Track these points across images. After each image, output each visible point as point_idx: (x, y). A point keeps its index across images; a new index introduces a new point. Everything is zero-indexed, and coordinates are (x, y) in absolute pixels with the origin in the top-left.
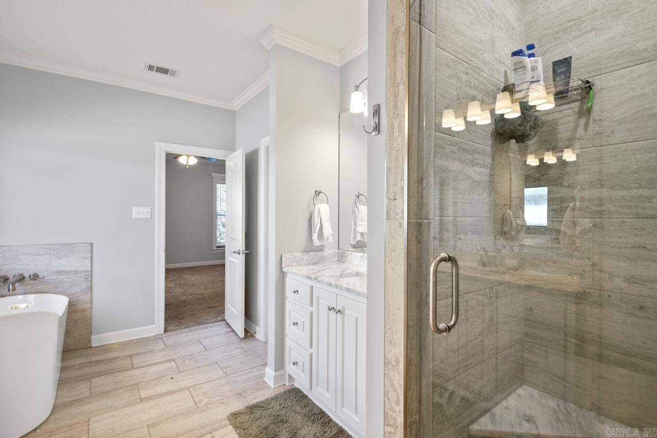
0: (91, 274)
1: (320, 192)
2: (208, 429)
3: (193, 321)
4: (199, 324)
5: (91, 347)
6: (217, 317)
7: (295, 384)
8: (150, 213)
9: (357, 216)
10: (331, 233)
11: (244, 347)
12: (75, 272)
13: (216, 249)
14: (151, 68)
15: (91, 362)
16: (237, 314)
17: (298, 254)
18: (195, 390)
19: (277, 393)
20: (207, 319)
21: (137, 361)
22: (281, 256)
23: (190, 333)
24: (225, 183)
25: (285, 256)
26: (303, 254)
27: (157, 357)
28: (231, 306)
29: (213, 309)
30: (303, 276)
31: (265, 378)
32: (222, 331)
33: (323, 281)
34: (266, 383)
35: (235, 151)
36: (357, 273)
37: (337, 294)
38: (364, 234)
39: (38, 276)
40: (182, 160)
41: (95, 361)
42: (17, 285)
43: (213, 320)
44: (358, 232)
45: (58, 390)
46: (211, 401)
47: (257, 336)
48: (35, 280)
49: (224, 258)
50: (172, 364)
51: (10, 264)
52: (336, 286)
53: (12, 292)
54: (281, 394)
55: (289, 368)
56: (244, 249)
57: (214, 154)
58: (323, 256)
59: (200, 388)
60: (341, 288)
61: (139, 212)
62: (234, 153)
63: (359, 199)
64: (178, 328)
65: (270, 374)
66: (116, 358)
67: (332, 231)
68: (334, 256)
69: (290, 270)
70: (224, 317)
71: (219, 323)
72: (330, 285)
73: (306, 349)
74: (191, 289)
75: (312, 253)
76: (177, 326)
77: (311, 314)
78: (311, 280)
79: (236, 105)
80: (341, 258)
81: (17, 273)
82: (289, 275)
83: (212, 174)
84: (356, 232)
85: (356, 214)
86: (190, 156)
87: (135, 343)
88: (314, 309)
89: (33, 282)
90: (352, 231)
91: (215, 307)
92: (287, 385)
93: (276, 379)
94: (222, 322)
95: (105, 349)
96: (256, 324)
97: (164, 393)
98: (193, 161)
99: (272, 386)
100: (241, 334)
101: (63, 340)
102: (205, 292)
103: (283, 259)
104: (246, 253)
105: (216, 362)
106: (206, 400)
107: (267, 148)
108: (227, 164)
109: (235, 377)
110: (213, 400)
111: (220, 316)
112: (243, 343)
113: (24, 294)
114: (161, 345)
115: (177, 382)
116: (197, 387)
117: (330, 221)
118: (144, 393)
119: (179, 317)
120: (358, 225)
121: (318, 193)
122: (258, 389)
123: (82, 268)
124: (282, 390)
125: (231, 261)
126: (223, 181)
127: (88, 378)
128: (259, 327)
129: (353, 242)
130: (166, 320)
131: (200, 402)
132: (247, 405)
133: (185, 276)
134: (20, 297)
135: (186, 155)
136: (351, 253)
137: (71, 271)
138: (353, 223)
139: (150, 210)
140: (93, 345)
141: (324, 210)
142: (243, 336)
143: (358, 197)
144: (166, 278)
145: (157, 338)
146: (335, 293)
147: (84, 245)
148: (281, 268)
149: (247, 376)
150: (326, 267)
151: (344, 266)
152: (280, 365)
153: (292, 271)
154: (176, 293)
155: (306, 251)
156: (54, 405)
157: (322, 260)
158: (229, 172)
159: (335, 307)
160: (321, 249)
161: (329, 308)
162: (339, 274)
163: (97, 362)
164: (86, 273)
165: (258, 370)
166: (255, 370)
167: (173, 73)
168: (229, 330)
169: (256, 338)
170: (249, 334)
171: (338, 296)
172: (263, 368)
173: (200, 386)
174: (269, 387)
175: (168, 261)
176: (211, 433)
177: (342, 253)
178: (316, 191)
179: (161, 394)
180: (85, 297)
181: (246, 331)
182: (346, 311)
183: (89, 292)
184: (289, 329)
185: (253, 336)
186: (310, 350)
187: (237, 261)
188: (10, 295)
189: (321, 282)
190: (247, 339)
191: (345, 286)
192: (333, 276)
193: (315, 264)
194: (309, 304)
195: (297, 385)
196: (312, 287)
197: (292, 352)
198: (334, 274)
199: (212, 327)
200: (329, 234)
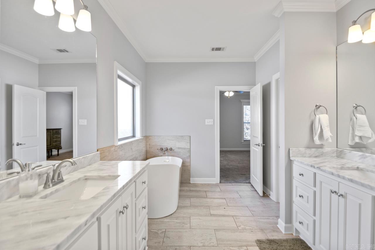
0: (190, 150)
1: (320, 106)
2: (245, 244)
3: (233, 180)
4: (236, 182)
5: (190, 183)
6: (246, 180)
7: (300, 236)
8: (213, 122)
9: (355, 123)
10: (331, 136)
11: (263, 202)
12: (184, 149)
13: (243, 142)
14: (213, 49)
15: (190, 190)
16: (258, 181)
17: (302, 150)
18: (236, 218)
19: (288, 238)
20: (240, 181)
21: (209, 194)
22: (289, 149)
23: (232, 186)
24: (249, 105)
25: (291, 149)
26: (306, 150)
27: (217, 195)
28: (254, 175)
29: (243, 176)
30: (308, 165)
31: (278, 225)
32: (249, 189)
33: (325, 170)
34: (278, 228)
35: (255, 85)
36: (358, 168)
37: (339, 182)
38: (362, 138)
39: (172, 149)
40: (226, 94)
41: (192, 190)
42: (166, 152)
43: (244, 182)
44: (356, 136)
45: (179, 200)
46: (245, 228)
47: (271, 197)
48: (171, 150)
49: (250, 148)
50: (224, 201)
51: (163, 143)
52: (339, 176)
53: (164, 155)
54: (290, 239)
55: (296, 225)
56: (262, 143)
57: (243, 89)
58: (323, 152)
59: (239, 218)
60: (344, 178)
61: (208, 122)
62: (255, 87)
63: (356, 110)
64: (226, 182)
65: (281, 224)
66: (200, 191)
67: (331, 134)
68: (333, 153)
69: (296, 159)
70: (250, 181)
71: (248, 184)
72: (332, 174)
73: (311, 216)
74: (231, 163)
75: (313, 150)
76: (226, 181)
77: (315, 192)
78: (315, 168)
79: (256, 59)
80: (340, 155)
81: (165, 147)
82: (295, 163)
83: (241, 100)
84: (354, 136)
85: (354, 121)
86: (230, 91)
87: (207, 185)
88: (317, 189)
89: (170, 151)
90: (350, 135)
91: (245, 174)
92: (294, 234)
93: (286, 229)
94: (249, 184)
95: (195, 185)
96: (270, 189)
97: (221, 215)
98: (232, 94)
99: (283, 232)
100: (261, 194)
101: (180, 178)
102: (238, 165)
103: (291, 151)
104: (263, 146)
105: (247, 206)
106: (242, 226)
107: (277, 81)
108: (251, 94)
109: (258, 218)
110: (247, 228)
111: (247, 180)
112: (262, 199)
113: (168, 156)
114: (218, 189)
115: (227, 211)
116: (238, 217)
117: (329, 127)
118: (212, 212)
119: (226, 177)
120: (356, 130)
121: (318, 107)
122: (274, 231)
123: (187, 147)
124: (291, 237)
125: (253, 149)
126: (248, 104)
127: (190, 197)
128: (272, 192)
129: (350, 143)
130: (220, 177)
131: (240, 226)
132: (267, 238)
133: (228, 155)
134: (167, 157)
135: (228, 91)
136: (350, 152)
137: (183, 148)
138: (351, 128)
139: (213, 121)
140: (191, 183)
141: (324, 119)
142: (262, 195)
143: (356, 108)
144: (220, 155)
145: (216, 185)
146: (338, 181)
147: (188, 137)
148: (289, 157)
149: (265, 220)
150: (326, 160)
151: (344, 161)
152: (289, 220)
153: (298, 160)
154: (224, 163)
155: (308, 147)
156: (178, 206)
157: (322, 154)
158: (252, 98)
159: (337, 191)
160: (321, 146)
161: (332, 191)
162: (340, 167)
163: (193, 191)
164: (188, 149)
165: (273, 219)
166: (271, 218)
167: (223, 49)
168: (252, 189)
169: (270, 198)
170: (265, 195)
171: (340, 183)
172: (276, 219)
173: (239, 217)
174: (281, 232)
175: (221, 147)
176: (246, 246)
177: (341, 151)
178: (316, 106)
179: (219, 215)
180: (188, 160)
181: (264, 193)
182: (349, 197)
183: (189, 158)
184: (296, 199)
185: (269, 197)
186: (314, 217)
187: (258, 150)
188: (163, 156)
189: (324, 171)
190: (264, 198)
191: (347, 177)
192: (334, 167)
193: (316, 157)
194: (312, 184)
195: (302, 237)
196: (315, 174)
197: (298, 215)
198: (335, 166)
199: (243, 185)
200: (329, 137)
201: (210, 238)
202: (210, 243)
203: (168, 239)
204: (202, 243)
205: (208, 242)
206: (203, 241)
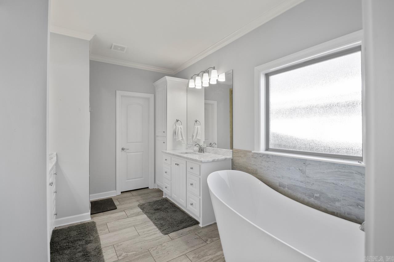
201: (158, 253)
202: (156, 249)
203: (196, 238)
204: (164, 246)
205: (159, 249)
206: (164, 248)
